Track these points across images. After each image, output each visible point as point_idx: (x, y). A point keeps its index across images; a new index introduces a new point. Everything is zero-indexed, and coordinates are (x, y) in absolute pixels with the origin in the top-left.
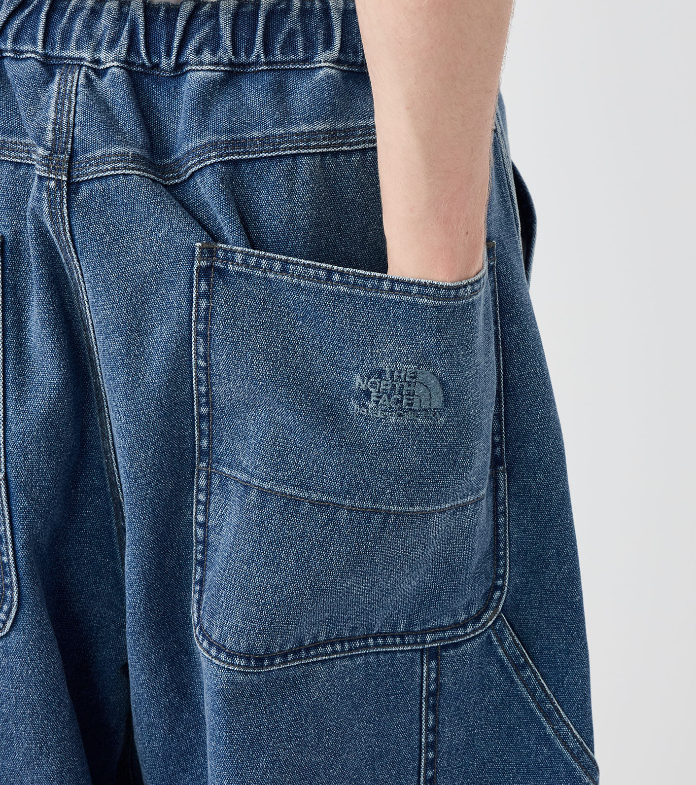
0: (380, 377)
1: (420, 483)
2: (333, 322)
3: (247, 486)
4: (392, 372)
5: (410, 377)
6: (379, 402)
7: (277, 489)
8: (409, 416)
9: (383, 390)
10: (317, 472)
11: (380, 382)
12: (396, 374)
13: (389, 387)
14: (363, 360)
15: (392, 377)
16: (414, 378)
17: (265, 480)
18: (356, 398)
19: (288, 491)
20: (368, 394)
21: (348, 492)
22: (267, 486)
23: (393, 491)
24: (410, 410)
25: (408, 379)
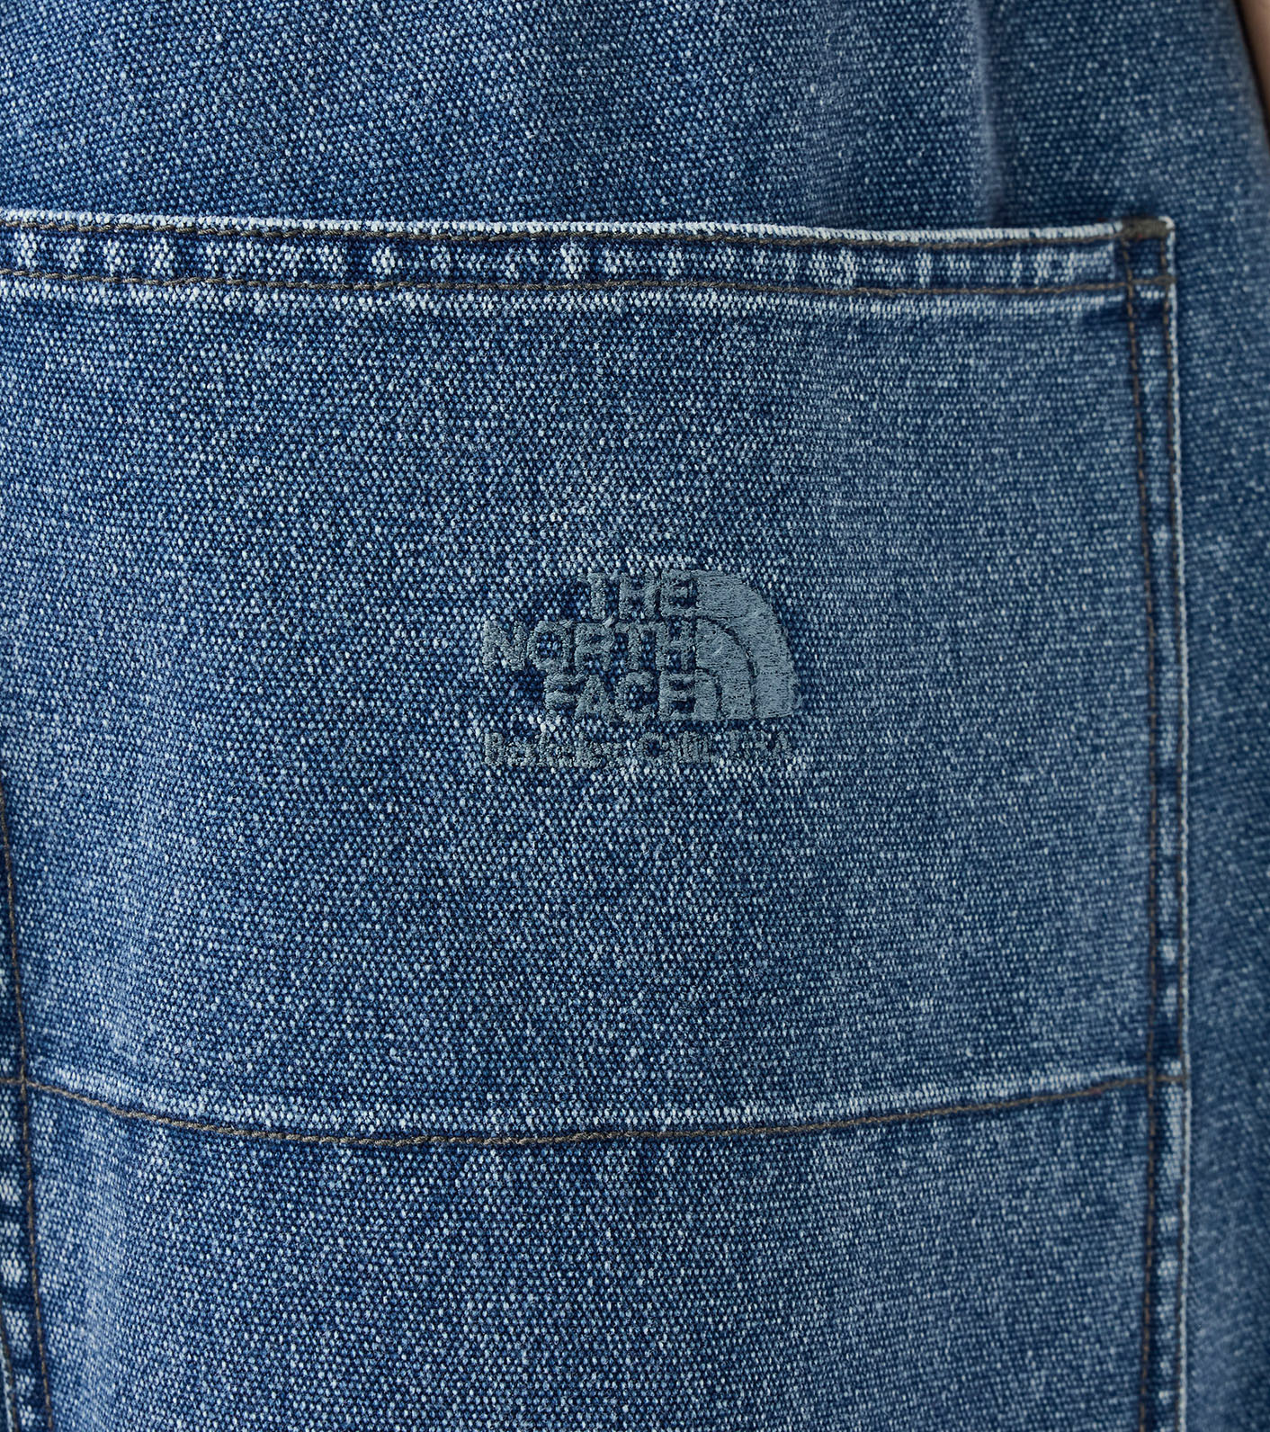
0: (569, 611)
1: (742, 1012)
2: (385, 428)
3: (132, 1121)
4: (611, 589)
5: (675, 601)
6: (573, 707)
7: (227, 1113)
8: (686, 749)
9: (587, 658)
10: (360, 1027)
11: (571, 631)
12: (623, 593)
13: (606, 646)
14: (501, 556)
15: (612, 606)
16: (689, 602)
17: (181, 1088)
18: (490, 707)
19: (267, 1115)
20: (531, 683)
21: (489, 1081)
22: (193, 1107)
23: (652, 1048)
24: (687, 725)
25: (667, 610)
